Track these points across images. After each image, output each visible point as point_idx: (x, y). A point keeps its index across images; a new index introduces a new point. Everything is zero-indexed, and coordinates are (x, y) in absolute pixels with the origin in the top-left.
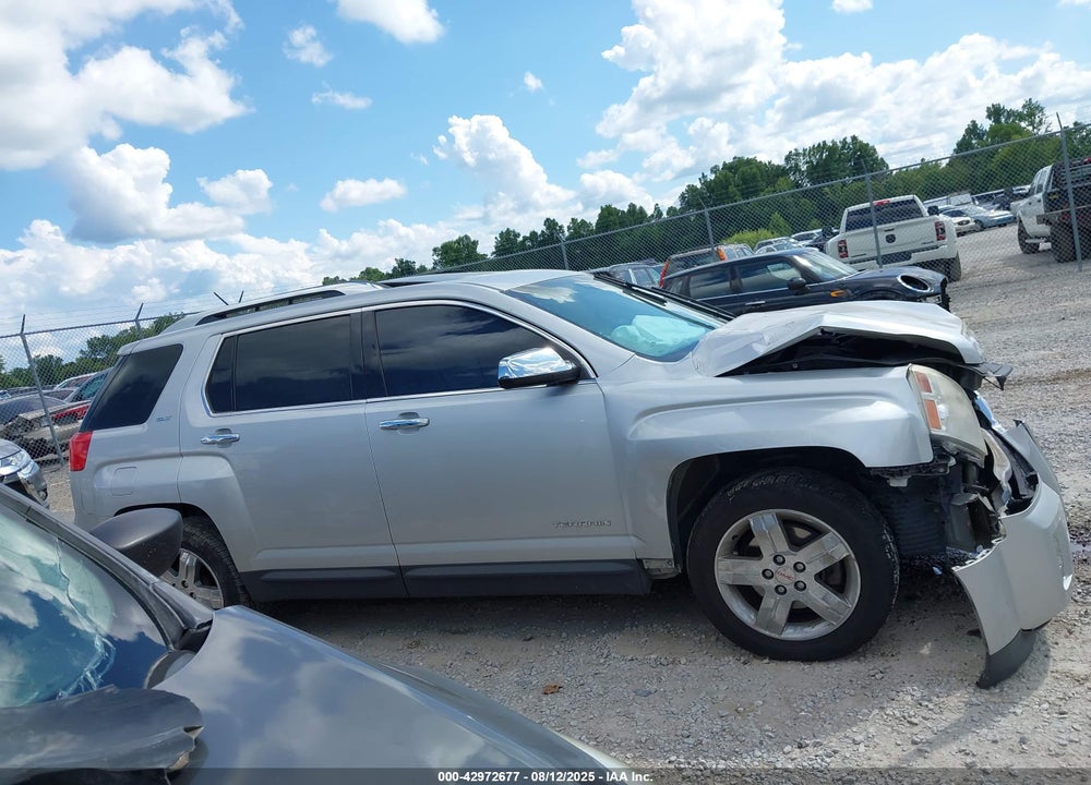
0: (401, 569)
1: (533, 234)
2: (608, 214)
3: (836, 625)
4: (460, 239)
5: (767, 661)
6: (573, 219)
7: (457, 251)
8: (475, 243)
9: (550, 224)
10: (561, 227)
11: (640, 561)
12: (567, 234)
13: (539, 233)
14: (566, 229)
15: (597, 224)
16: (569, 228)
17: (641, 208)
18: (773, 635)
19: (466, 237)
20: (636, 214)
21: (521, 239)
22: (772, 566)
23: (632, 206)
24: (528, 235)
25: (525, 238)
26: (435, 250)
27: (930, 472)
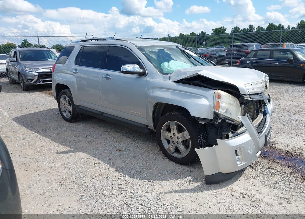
0: (102, 113)
1: (245, 29)
2: (271, 26)
3: (184, 156)
4: (221, 27)
5: (168, 160)
6: (259, 26)
7: (220, 31)
8: (225, 29)
9: (251, 27)
10: (254, 28)
11: (147, 126)
12: (255, 30)
13: (246, 29)
14: (255, 29)
15: (266, 29)
16: (257, 29)
17: (283, 26)
18: (170, 153)
19: (223, 27)
20: (281, 27)
21: (240, 30)
22: (173, 136)
23: (280, 25)
24: (243, 29)
25: (241, 30)
26: (213, 30)
27: (212, 122)
